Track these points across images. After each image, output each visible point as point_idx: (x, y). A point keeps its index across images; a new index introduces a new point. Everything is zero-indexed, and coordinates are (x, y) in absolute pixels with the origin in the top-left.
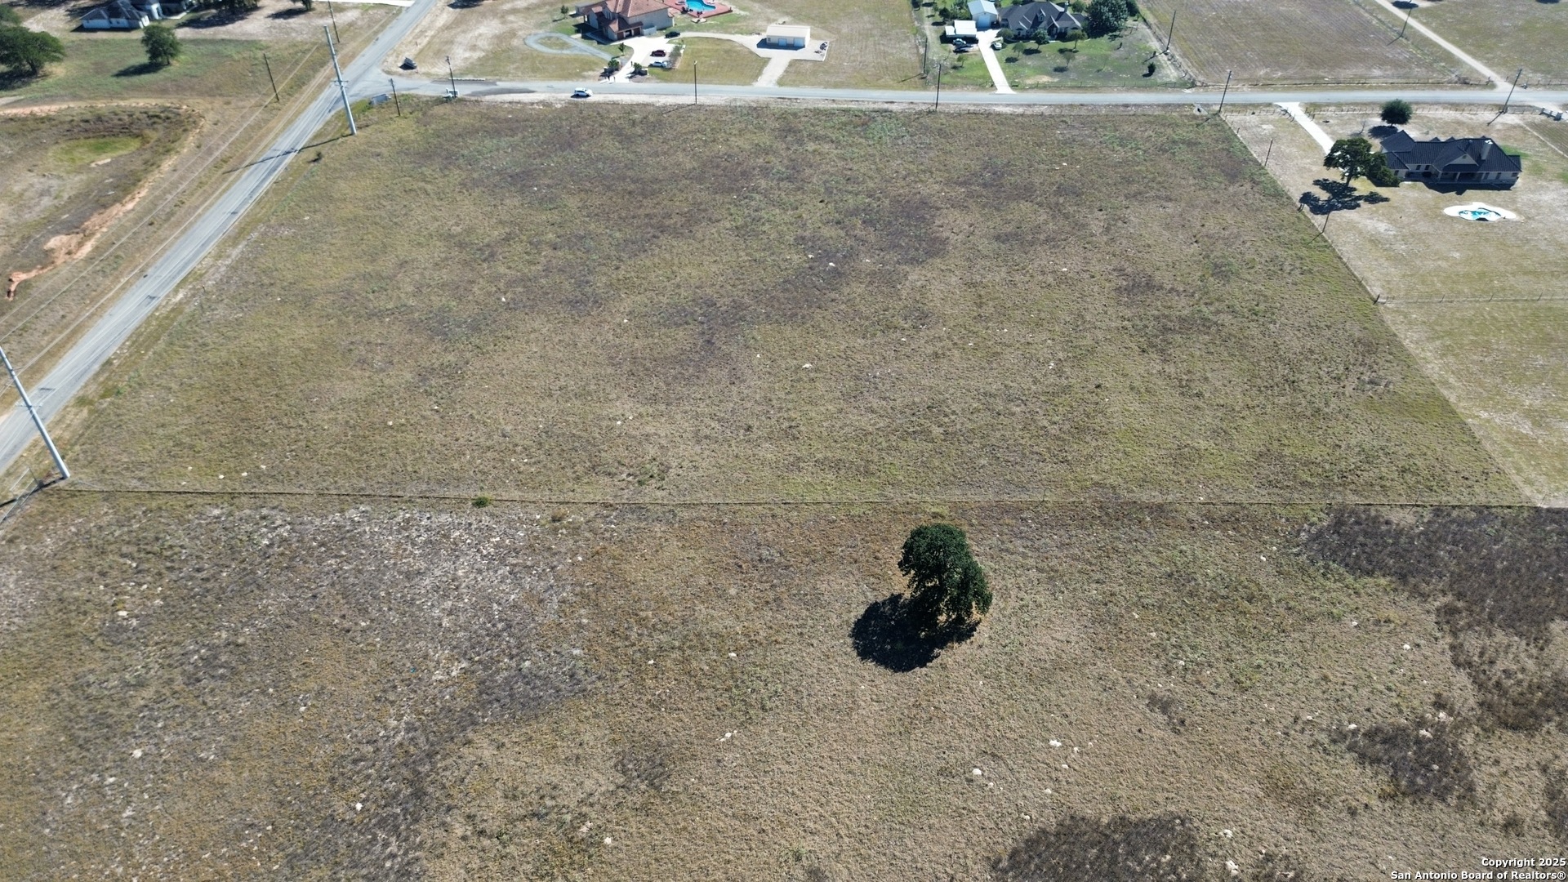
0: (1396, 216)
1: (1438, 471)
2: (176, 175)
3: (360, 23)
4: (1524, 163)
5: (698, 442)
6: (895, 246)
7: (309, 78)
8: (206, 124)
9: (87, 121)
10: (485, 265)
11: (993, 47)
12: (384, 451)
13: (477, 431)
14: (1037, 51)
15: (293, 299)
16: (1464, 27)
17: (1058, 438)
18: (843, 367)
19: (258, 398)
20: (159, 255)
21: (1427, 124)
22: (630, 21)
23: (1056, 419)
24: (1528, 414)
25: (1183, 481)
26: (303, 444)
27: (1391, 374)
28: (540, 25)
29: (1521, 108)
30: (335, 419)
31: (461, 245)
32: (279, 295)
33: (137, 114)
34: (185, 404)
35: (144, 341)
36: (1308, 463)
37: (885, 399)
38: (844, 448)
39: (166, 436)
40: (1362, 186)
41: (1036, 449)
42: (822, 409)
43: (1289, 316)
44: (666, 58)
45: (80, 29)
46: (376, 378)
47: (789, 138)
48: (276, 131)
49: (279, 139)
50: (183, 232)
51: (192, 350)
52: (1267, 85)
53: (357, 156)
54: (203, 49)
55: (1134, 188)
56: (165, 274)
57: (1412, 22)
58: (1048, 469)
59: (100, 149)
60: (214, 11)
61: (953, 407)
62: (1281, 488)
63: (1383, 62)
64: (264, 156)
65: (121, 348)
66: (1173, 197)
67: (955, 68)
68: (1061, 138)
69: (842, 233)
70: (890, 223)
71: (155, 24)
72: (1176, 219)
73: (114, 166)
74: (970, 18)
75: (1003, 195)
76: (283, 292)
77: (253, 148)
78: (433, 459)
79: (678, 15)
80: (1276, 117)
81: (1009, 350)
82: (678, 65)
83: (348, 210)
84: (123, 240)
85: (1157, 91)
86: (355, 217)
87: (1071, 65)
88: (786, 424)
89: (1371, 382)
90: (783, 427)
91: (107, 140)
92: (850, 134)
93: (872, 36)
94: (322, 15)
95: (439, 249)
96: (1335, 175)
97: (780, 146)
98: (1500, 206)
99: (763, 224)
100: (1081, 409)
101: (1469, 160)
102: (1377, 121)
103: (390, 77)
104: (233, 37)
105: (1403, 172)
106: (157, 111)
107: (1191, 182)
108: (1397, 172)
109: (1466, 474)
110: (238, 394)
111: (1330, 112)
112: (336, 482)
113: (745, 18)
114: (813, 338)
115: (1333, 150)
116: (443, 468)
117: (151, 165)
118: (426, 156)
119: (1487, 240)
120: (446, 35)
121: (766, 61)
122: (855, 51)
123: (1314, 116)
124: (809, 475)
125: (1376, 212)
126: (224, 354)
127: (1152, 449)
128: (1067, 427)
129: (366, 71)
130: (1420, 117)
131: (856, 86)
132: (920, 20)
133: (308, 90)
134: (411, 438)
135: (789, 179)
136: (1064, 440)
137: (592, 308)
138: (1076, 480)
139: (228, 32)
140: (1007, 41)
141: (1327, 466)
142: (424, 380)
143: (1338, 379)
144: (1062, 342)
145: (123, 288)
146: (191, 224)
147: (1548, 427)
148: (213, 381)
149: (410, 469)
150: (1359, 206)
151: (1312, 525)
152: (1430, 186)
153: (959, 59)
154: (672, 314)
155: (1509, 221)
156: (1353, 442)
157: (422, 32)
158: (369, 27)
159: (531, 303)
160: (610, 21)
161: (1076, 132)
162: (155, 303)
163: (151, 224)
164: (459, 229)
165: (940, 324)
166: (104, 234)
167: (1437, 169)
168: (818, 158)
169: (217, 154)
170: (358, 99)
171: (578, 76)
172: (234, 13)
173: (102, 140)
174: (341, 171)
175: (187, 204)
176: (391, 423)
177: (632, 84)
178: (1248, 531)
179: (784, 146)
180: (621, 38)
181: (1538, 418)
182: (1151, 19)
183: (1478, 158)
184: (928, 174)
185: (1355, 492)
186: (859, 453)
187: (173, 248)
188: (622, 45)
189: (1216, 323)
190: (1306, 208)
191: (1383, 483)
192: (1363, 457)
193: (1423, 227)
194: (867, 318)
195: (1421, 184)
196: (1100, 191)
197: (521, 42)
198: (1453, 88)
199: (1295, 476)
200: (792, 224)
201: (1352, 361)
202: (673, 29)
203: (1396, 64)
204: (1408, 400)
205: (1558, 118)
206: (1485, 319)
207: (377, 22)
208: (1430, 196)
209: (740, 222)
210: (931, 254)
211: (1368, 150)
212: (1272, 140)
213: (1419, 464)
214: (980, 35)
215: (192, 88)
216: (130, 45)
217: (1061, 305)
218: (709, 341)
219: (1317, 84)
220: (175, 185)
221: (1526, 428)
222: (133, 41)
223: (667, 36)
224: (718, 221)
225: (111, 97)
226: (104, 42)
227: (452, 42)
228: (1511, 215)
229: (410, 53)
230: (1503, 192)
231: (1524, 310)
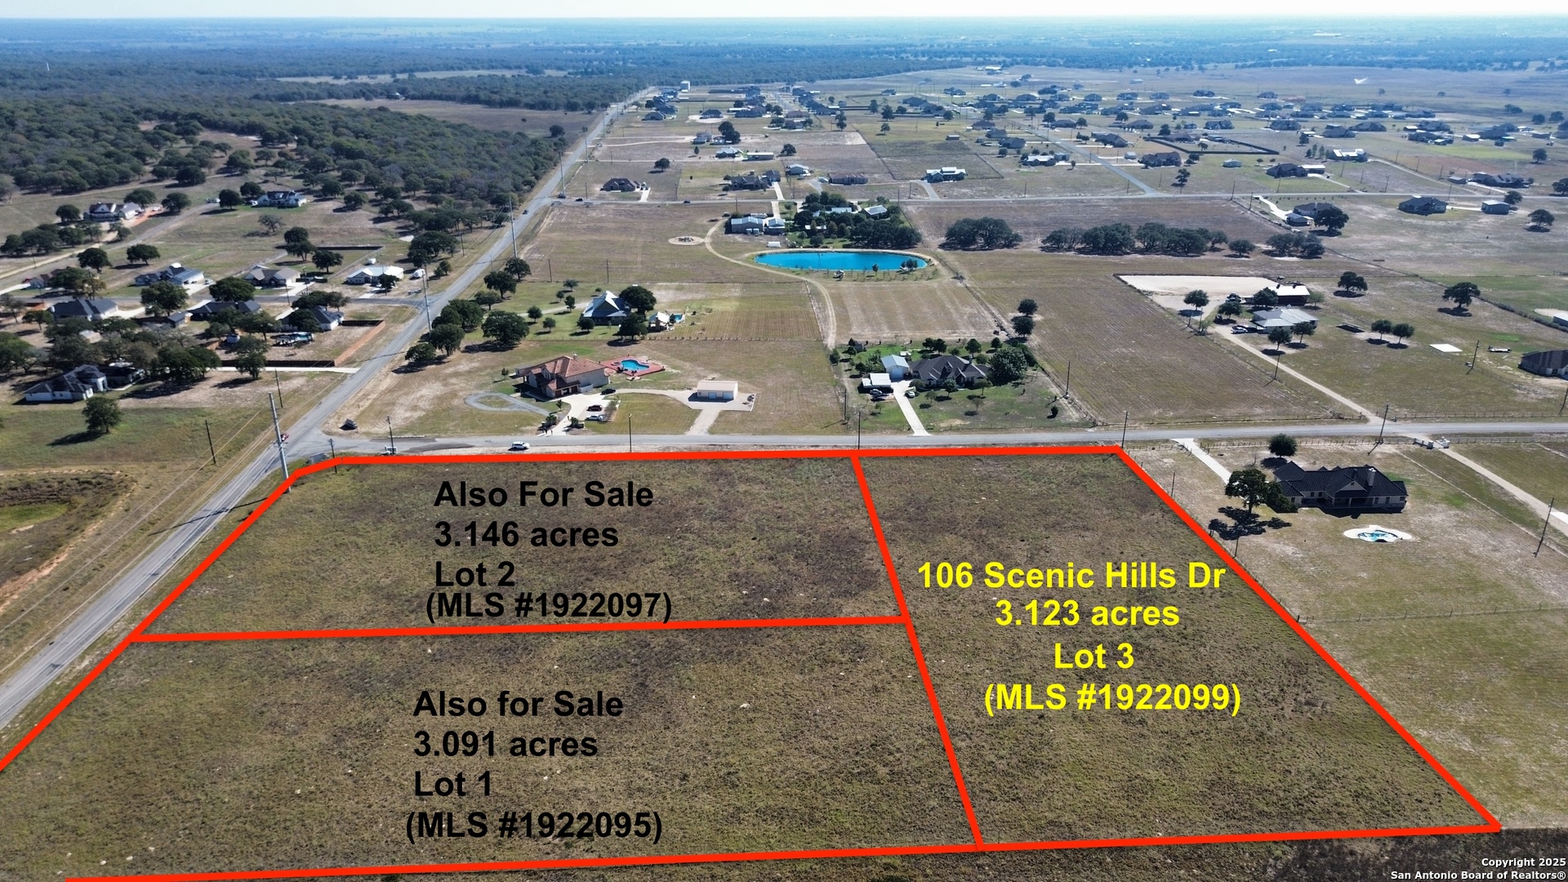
0: (1301, 540)
1: (1391, 795)
2: (99, 539)
3: (305, 389)
4: (1409, 488)
5: (630, 796)
6: (828, 580)
7: (248, 441)
8: (138, 489)
9: (15, 489)
10: (413, 616)
11: (907, 395)
12: (288, 824)
13: (392, 794)
14: (948, 398)
15: (206, 660)
16: (1329, 370)
17: (1008, 774)
18: (782, 706)
19: (155, 770)
20: (69, 621)
21: (1313, 455)
22: (568, 381)
23: (1002, 753)
24: (1466, 730)
25: (1139, 816)
26: (199, 820)
27: (1326, 691)
28: (480, 386)
29: (1396, 439)
30: (237, 790)
31: (389, 597)
32: (192, 657)
33: (68, 481)
34: (74, 781)
35: (39, 714)
36: (1262, 791)
37: (826, 738)
38: (787, 794)
39: (47, 818)
40: (1264, 512)
41: (986, 787)
42: (762, 752)
43: (1218, 638)
44: (602, 412)
45: (23, 402)
46: (287, 742)
47: (721, 481)
48: (209, 492)
49: (211, 500)
50: (98, 597)
51: (90, 720)
52: (1161, 424)
53: (290, 513)
54: (145, 417)
55: (1052, 519)
56: (72, 641)
57: (1282, 366)
58: (1000, 808)
59: (23, 516)
60: (160, 382)
61: (897, 744)
62: (1239, 820)
63: (1263, 402)
64: (194, 517)
65: (12, 722)
66: (1090, 526)
67: (873, 414)
68: (977, 474)
69: (775, 569)
70: (821, 557)
71: (99, 395)
72: (1095, 547)
73: (36, 532)
74: (884, 371)
75: (928, 528)
76: (196, 654)
77: (183, 510)
78: (342, 830)
79: (614, 374)
80: (1174, 451)
81: (948, 681)
82: (613, 418)
83: (275, 566)
84: (34, 606)
85: (1063, 431)
86: (282, 573)
87: (980, 409)
88: (724, 771)
89: (1308, 703)
90: (722, 773)
91: (32, 506)
92: (779, 475)
93: (795, 388)
94: (268, 383)
95: (366, 601)
96: (1237, 503)
97: (712, 488)
98: (1395, 528)
99: (697, 563)
100: (1027, 741)
101: (1357, 487)
102: (1267, 454)
103: (330, 437)
104: (177, 406)
105: (1298, 500)
106: (89, 477)
107: (1105, 512)
108: (1293, 499)
109: (1419, 797)
110: (134, 768)
111: (1223, 446)
112: (231, 862)
113: (677, 375)
114: (750, 676)
115: (1232, 480)
116: (353, 839)
117: (74, 530)
118: (360, 510)
119: (1390, 560)
120: (388, 397)
121: (698, 412)
122: (779, 401)
123: (1208, 451)
124: (751, 826)
125: (1281, 536)
126: (124, 723)
127: (1103, 782)
128: (1014, 761)
129: (308, 431)
130: (1304, 449)
131: (783, 432)
132: (839, 374)
133: (246, 452)
134: (319, 807)
135: (721, 518)
136: (1013, 776)
137: (521, 655)
138: (1029, 819)
139: (171, 401)
140: (919, 390)
141: (1281, 794)
142: (339, 740)
143: (1275, 701)
144: (1000, 672)
145: (26, 657)
146: (108, 587)
147: (1488, 743)
148: (108, 754)
149: (315, 843)
150: (1264, 531)
151: (1277, 859)
152: (1327, 511)
153: (877, 407)
154: (604, 658)
155: (1406, 541)
156: (1302, 766)
157: (365, 396)
158: (314, 392)
159: (458, 653)
160: (549, 381)
161: (992, 469)
162: (58, 671)
163: (66, 589)
164: (388, 581)
165: (878, 657)
166: (14, 601)
167: (1328, 495)
168: (749, 498)
169: (145, 516)
170: (296, 459)
171: (517, 431)
172: (180, 384)
173: (26, 507)
174: (272, 528)
175: (107, 567)
176: (298, 792)
177: (570, 437)
178: (1213, 869)
179: (716, 488)
180: (559, 395)
181: (1476, 734)
182: (1048, 368)
183: (1366, 485)
184: (855, 511)
185: (1314, 821)
186: (803, 799)
187: (85, 614)
188: (560, 402)
189: (1148, 648)
190: (1216, 534)
191: (1340, 810)
192: (1315, 782)
193: (1326, 549)
194: (804, 653)
195: (1317, 510)
196: (1020, 523)
197: (462, 401)
198: (1330, 423)
199: (1251, 806)
200: (725, 561)
201: (1286, 682)
202: (608, 386)
203: (1275, 403)
204: (1346, 721)
205: (1430, 447)
206: (1404, 636)
207: (321, 388)
208: (1328, 520)
209: (674, 562)
210: (864, 586)
211: (1264, 480)
212: (1174, 472)
213: (1371, 787)
214: (894, 385)
215: (128, 455)
216: (71, 416)
217: (995, 634)
218: (642, 684)
219: (1206, 422)
220: (96, 549)
221: (1466, 745)
222: (74, 411)
223: (603, 393)
224: (652, 561)
225: (44, 466)
226: (45, 413)
227: (394, 404)
228: (1407, 536)
229: (351, 416)
230: (1395, 515)
231: (1439, 626)
